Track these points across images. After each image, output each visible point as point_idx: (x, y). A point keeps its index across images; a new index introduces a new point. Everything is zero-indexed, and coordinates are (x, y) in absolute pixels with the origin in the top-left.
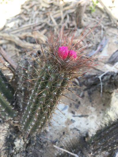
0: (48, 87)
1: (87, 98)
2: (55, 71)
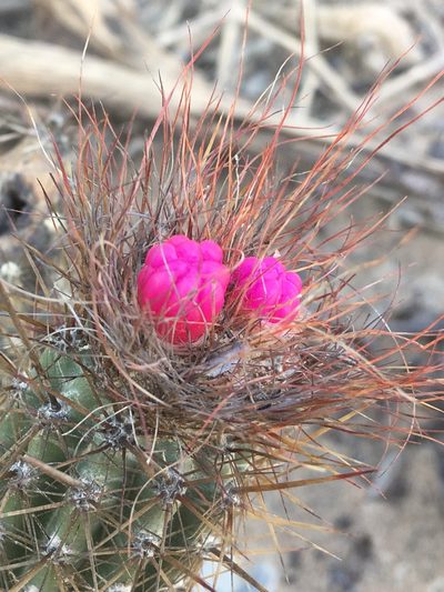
0: (65, 550)
1: (433, 510)
2: (114, 430)
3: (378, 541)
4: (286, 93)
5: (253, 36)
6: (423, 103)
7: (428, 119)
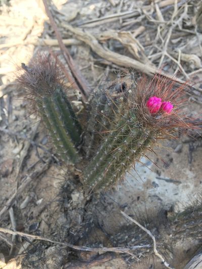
0: (127, 143)
1: (186, 156)
2: (138, 125)
3: (174, 159)
4: (173, 71)
5: (168, 58)
6: (199, 76)
7: (201, 79)
